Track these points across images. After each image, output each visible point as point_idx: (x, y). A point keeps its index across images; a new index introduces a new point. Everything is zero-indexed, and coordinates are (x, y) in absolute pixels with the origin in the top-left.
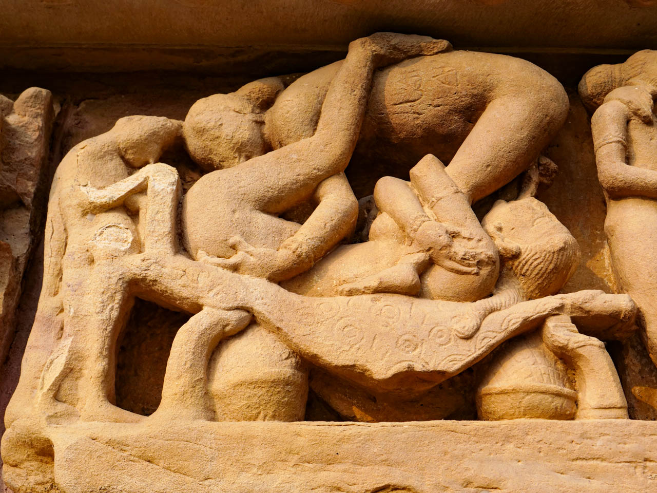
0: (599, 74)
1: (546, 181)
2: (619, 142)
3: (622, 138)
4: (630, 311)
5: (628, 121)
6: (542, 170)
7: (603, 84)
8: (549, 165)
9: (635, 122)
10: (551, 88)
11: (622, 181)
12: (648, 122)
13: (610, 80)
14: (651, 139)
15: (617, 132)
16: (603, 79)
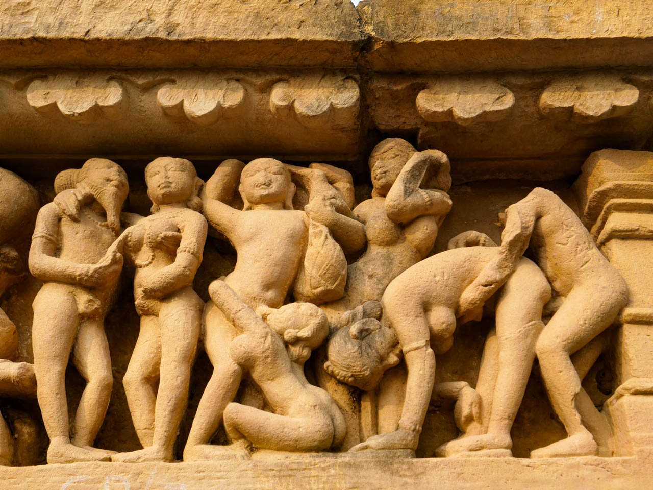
0: (61, 178)
1: (10, 267)
2: (43, 237)
3: (46, 234)
4: (16, 377)
5: (60, 219)
6: (3, 258)
7: (64, 186)
8: (8, 254)
9: (65, 220)
10: (3, 192)
11: (38, 269)
12: (74, 219)
13: (69, 182)
14: (76, 234)
15: (43, 228)
16: (64, 182)
